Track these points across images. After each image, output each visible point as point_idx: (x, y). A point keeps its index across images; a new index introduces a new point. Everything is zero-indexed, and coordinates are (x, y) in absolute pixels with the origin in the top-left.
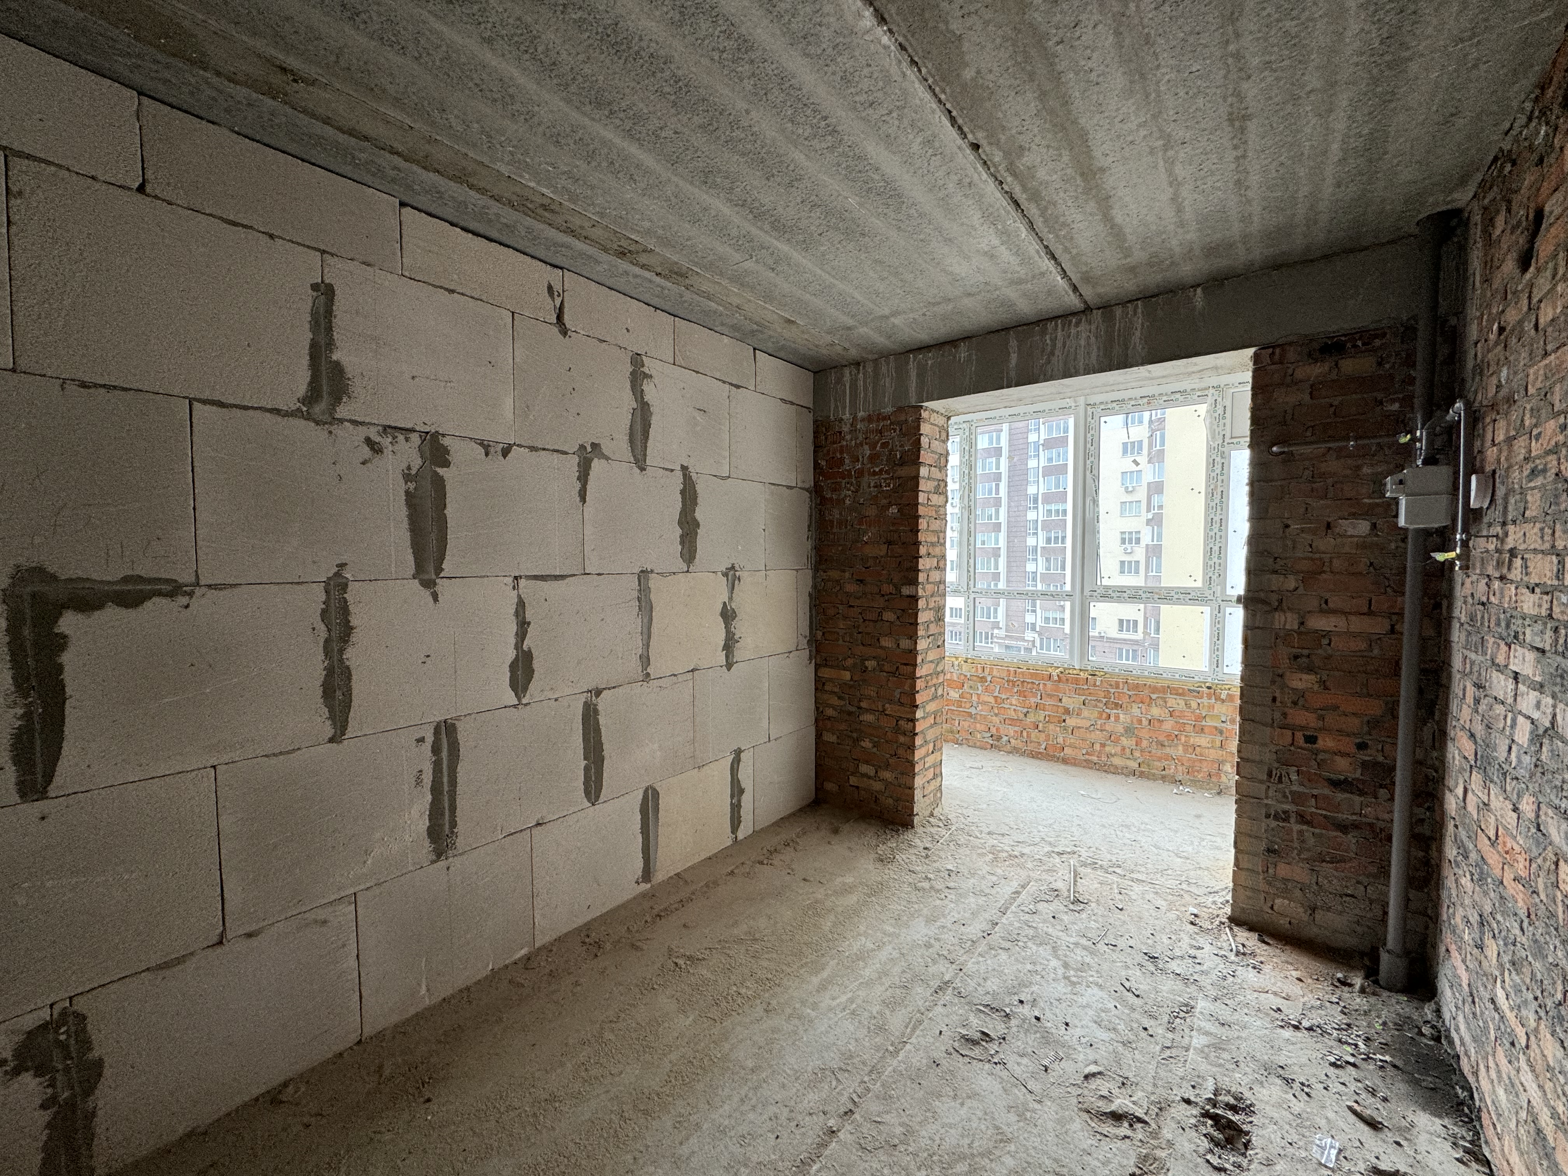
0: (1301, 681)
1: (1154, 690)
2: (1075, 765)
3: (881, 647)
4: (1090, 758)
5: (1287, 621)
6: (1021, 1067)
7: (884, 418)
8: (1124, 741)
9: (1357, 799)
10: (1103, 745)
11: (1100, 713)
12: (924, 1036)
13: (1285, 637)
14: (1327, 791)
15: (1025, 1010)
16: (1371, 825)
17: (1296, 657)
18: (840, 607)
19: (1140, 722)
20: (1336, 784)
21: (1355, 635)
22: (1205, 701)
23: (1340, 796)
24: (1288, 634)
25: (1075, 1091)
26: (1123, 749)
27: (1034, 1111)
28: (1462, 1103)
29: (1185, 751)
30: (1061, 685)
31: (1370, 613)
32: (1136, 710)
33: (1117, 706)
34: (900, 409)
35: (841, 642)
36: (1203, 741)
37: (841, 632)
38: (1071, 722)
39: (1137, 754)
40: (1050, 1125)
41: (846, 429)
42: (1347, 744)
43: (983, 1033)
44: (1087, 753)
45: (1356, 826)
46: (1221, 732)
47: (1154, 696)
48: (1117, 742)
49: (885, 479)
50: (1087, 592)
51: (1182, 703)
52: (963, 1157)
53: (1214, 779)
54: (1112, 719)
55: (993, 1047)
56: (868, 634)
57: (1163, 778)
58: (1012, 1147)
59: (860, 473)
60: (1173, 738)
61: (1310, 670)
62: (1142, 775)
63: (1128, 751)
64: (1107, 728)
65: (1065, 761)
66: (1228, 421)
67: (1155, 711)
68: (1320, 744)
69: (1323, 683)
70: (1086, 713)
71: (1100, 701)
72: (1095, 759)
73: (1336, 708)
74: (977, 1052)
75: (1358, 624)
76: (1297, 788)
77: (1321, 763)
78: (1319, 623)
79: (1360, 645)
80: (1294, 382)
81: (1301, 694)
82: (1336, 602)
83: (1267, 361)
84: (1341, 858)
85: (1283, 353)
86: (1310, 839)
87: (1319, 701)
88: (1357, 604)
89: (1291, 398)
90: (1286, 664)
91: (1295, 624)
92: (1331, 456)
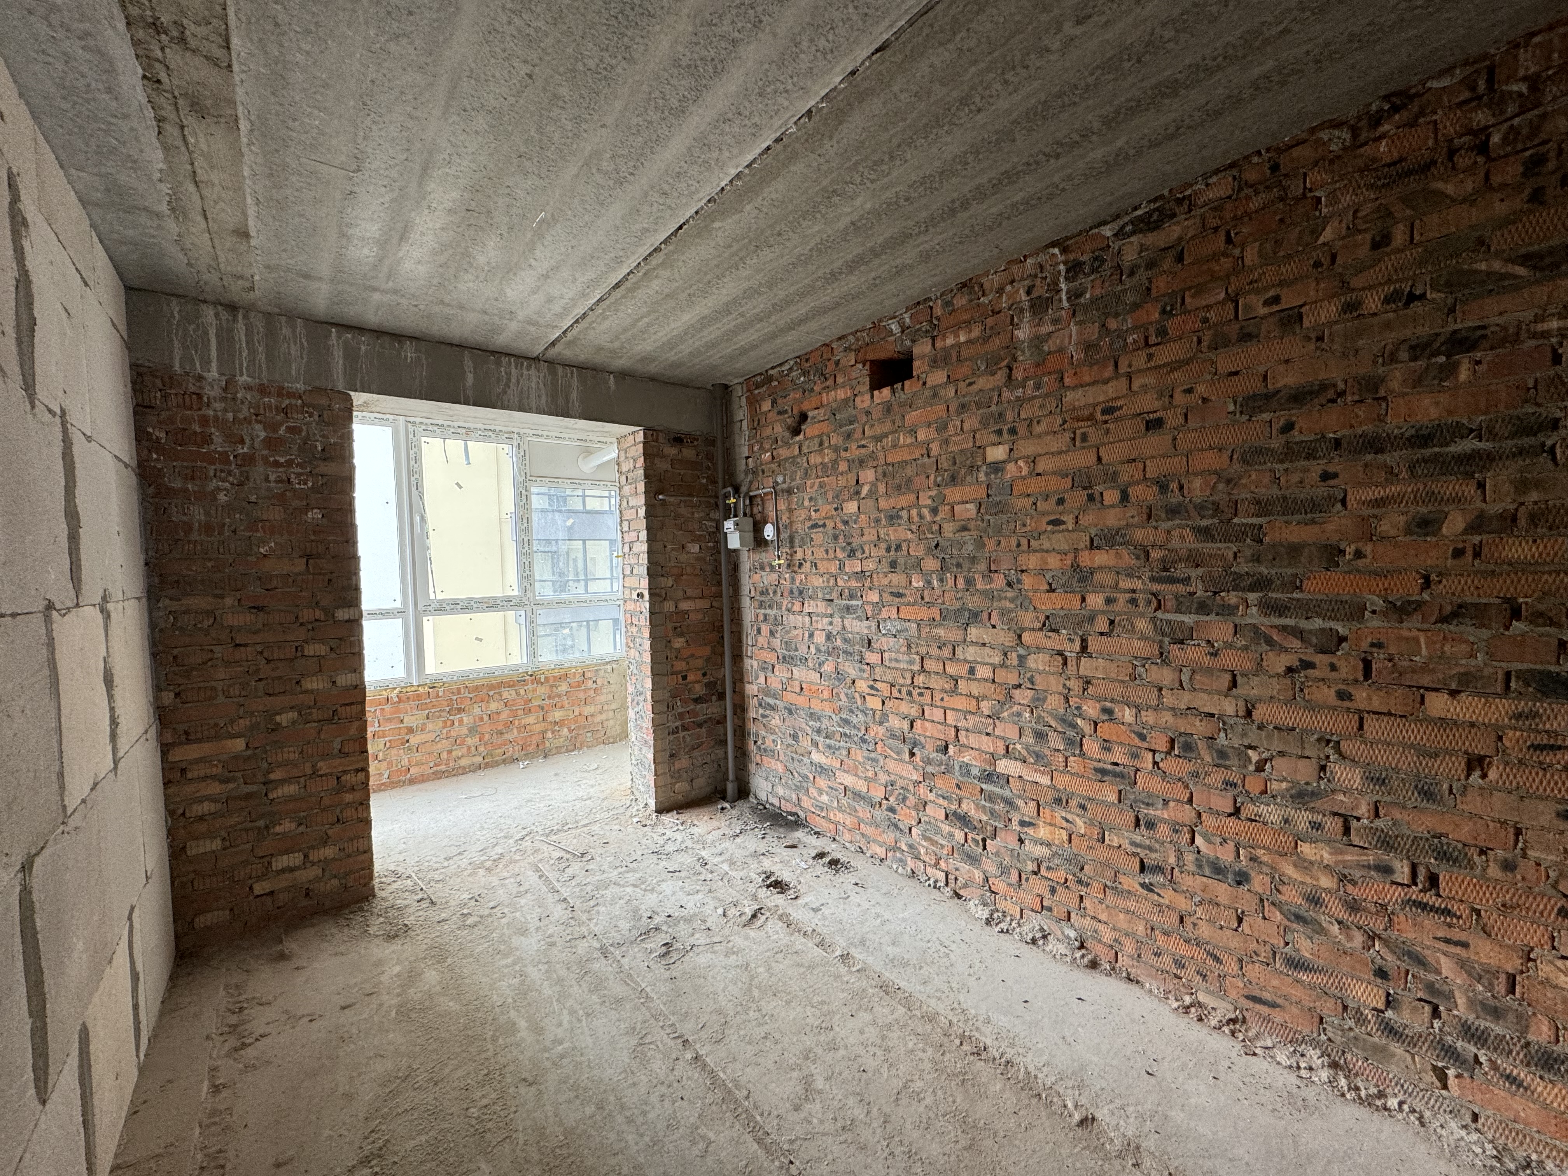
0: (679, 643)
1: (491, 687)
2: (423, 781)
3: (306, 692)
4: (438, 768)
6: (700, 939)
7: (291, 395)
8: (469, 741)
9: (704, 705)
10: (450, 752)
11: (445, 722)
12: (644, 977)
13: (670, 616)
14: (692, 706)
15: (657, 920)
17: (675, 628)
18: (217, 649)
19: (481, 719)
20: (697, 701)
21: (698, 611)
22: (530, 686)
23: (699, 707)
25: (730, 924)
26: (469, 748)
27: (734, 946)
28: (796, 822)
29: (519, 732)
30: (401, 706)
31: (702, 597)
32: (477, 710)
33: (460, 710)
34: (318, 390)
35: (221, 699)
36: (531, 719)
37: (219, 686)
38: (414, 740)
39: (481, 749)
40: (746, 943)
41: (212, 392)
42: (699, 675)
43: (664, 945)
44: (435, 765)
45: (708, 721)
46: (542, 708)
47: (491, 693)
48: (463, 743)
49: (299, 475)
50: (421, 607)
51: (513, 693)
52: (749, 990)
53: (541, 747)
54: (456, 724)
55: (678, 945)
56: (280, 678)
57: (504, 762)
58: (753, 965)
59: (249, 460)
60: (509, 724)
61: (681, 635)
62: (487, 766)
63: (473, 749)
64: (453, 734)
65: (412, 782)
66: (527, 462)
67: (494, 706)
68: (688, 680)
69: (687, 641)
70: (430, 726)
71: (444, 711)
72: (443, 768)
73: (693, 655)
74: (675, 956)
75: (699, 604)
76: (680, 710)
77: (689, 691)
78: (685, 606)
79: (700, 616)
80: (663, 456)
81: (678, 650)
82: (690, 592)
83: (650, 438)
84: (702, 743)
85: (657, 436)
86: (688, 739)
87: (686, 653)
88: (698, 592)
89: (662, 465)
90: (671, 634)
91: (672, 609)
92: (682, 505)
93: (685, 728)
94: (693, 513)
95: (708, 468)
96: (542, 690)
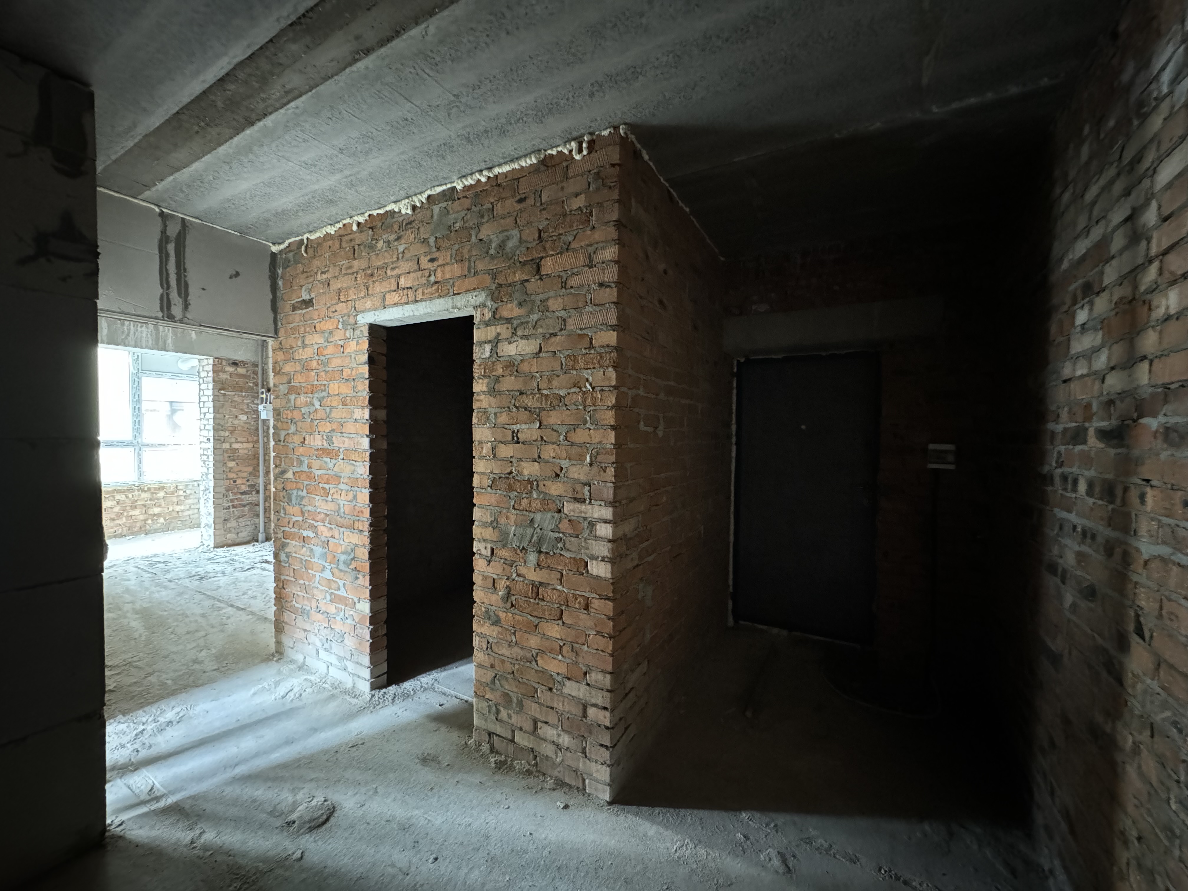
0: (231, 464)
5: (226, 446)
9: (247, 496)
13: (226, 451)
14: (239, 496)
16: (251, 503)
17: (230, 457)
20: (243, 493)
21: (245, 449)
22: (136, 493)
23: (243, 496)
24: (227, 450)
31: (248, 442)
36: (136, 512)
42: (244, 481)
45: (248, 504)
46: (145, 506)
51: (124, 496)
61: (234, 460)
68: (237, 483)
69: (237, 464)
73: (240, 471)
75: (246, 445)
76: (232, 498)
77: (238, 488)
78: (235, 446)
79: (246, 451)
80: (226, 372)
81: (231, 468)
82: (239, 439)
83: (217, 363)
84: (245, 515)
85: (222, 362)
86: (236, 513)
87: (236, 469)
88: (245, 440)
89: (224, 376)
90: (226, 459)
91: (228, 447)
92: (236, 396)
93: (234, 507)
94: (243, 400)
95: (254, 378)
96: (144, 495)
